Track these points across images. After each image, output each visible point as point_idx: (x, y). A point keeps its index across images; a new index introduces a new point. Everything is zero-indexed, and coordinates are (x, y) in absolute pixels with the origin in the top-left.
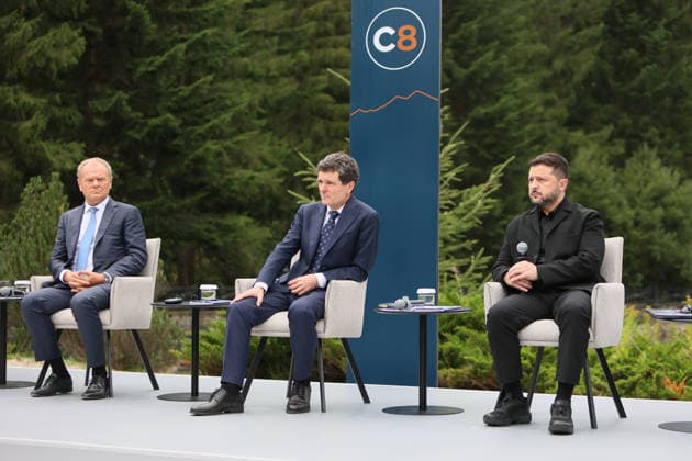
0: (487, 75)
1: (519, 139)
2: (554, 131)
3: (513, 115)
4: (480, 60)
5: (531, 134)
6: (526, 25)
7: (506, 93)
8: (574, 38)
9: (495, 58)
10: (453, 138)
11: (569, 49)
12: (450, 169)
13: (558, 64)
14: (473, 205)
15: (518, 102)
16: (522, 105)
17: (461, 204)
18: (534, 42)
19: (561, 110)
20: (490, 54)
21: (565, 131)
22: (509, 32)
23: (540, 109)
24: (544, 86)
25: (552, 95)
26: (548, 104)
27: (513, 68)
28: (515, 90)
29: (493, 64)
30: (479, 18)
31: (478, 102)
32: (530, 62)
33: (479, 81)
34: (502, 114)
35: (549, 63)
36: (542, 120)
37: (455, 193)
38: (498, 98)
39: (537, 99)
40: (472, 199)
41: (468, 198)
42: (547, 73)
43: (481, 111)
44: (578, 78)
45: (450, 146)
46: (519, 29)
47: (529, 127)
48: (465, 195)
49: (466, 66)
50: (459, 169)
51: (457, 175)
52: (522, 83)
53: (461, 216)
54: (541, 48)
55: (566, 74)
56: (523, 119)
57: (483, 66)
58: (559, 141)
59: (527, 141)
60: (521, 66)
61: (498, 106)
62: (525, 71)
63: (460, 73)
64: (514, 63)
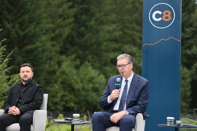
0: (31, 34)
1: (42, 58)
2: (55, 55)
3: (40, 49)
4: (29, 29)
5: (46, 56)
6: (46, 17)
7: (38, 41)
8: (63, 23)
9: (35, 28)
10: (8, 57)
11: (61, 27)
12: (6, 68)
13: (57, 32)
14: (15, 81)
15: (42, 44)
16: (44, 46)
17: (10, 81)
18: (48, 23)
19: (58, 48)
20: (32, 27)
21: (59, 55)
22: (40, 19)
23: (50, 47)
24: (52, 39)
25: (55, 43)
26: (53, 46)
27: (41, 33)
28: (41, 40)
29: (33, 31)
30: (29, 14)
31: (28, 44)
32: (47, 30)
33: (28, 36)
34: (36, 49)
35: (54, 31)
36: (51, 52)
37: (8, 77)
38: (34, 43)
39: (49, 44)
40: (14, 79)
41: (13, 79)
42: (53, 35)
43: (29, 47)
44: (64, 37)
45: (7, 60)
46: (43, 19)
47: (46, 54)
48: (11, 78)
49: (23, 31)
50: (10, 68)
51: (9, 70)
52: (44, 38)
53: (10, 85)
54: (51, 26)
55: (60, 35)
56: (44, 51)
57: (30, 31)
58: (57, 60)
59: (45, 59)
60: (44, 32)
61: (35, 46)
62: (45, 34)
63: (21, 33)
64: (41, 30)
